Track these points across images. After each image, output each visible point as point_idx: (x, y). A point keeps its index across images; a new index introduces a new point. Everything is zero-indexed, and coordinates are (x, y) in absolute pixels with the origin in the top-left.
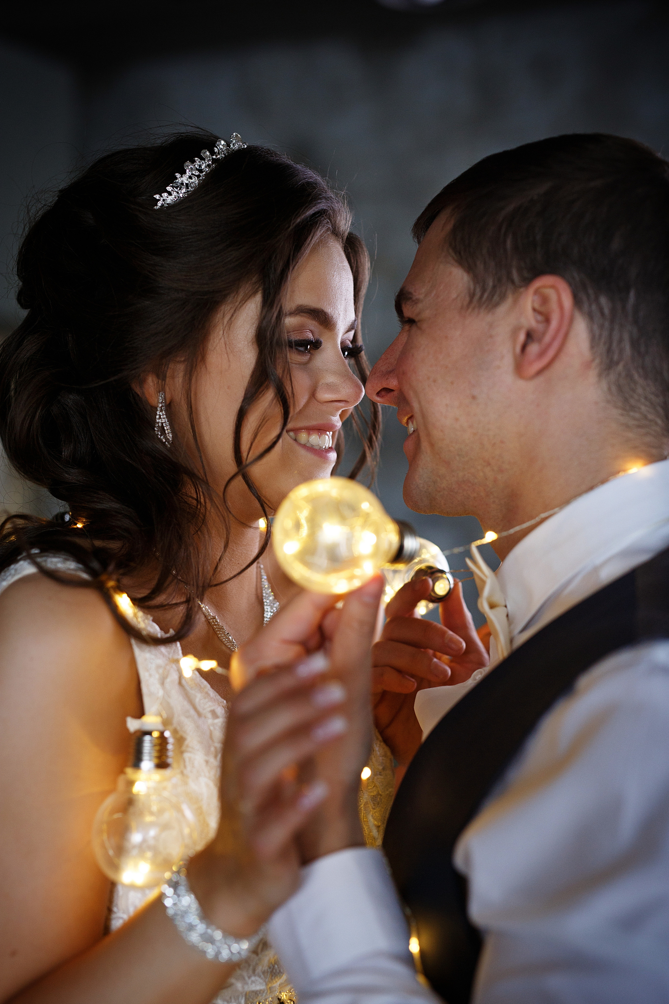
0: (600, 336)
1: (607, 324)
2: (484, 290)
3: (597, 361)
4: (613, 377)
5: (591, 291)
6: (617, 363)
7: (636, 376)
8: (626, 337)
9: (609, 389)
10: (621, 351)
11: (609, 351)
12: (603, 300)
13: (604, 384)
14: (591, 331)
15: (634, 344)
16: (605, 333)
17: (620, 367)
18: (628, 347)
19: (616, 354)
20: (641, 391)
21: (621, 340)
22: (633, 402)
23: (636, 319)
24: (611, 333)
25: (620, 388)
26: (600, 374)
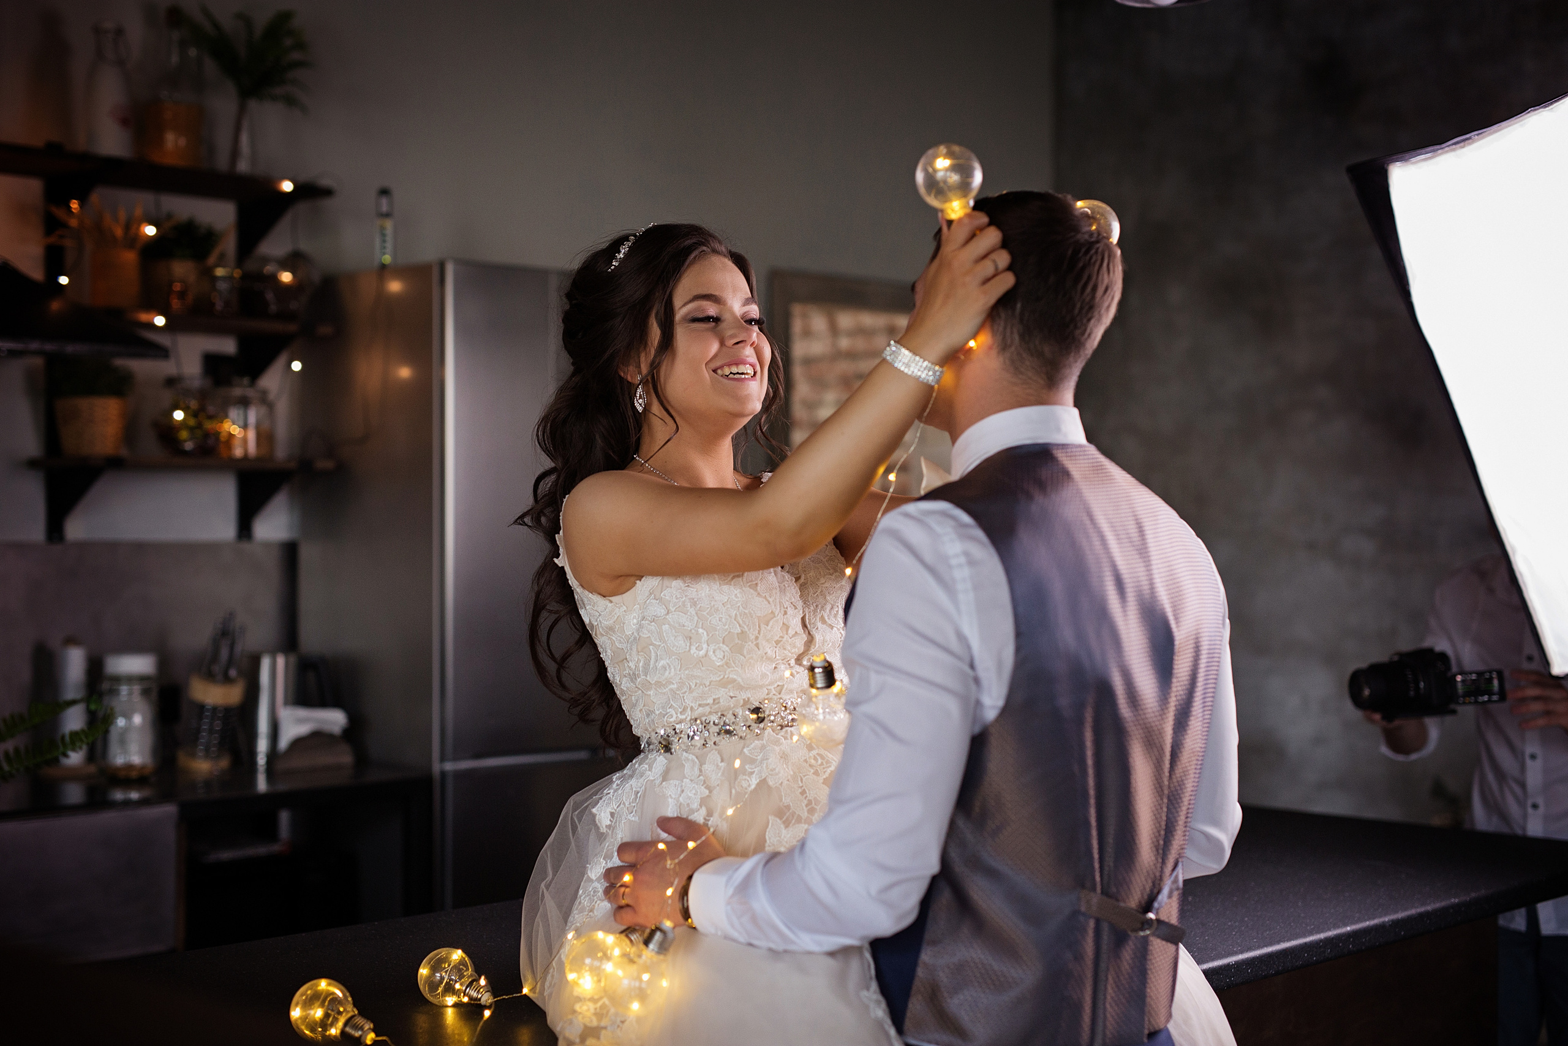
0: (998, 330)
1: (1002, 323)
3: (996, 346)
4: (1008, 355)
6: (1010, 347)
7: (1024, 355)
8: (1015, 330)
9: (1005, 361)
10: (1012, 340)
11: (1004, 338)
12: (1000, 309)
13: (1002, 359)
14: (992, 327)
15: (1022, 336)
16: (1001, 329)
17: (1013, 348)
18: (1016, 337)
19: (1009, 342)
20: (1028, 363)
21: (1012, 333)
22: (1022, 370)
23: (1021, 320)
24: (1005, 328)
25: (1012, 361)
26: (998, 353)
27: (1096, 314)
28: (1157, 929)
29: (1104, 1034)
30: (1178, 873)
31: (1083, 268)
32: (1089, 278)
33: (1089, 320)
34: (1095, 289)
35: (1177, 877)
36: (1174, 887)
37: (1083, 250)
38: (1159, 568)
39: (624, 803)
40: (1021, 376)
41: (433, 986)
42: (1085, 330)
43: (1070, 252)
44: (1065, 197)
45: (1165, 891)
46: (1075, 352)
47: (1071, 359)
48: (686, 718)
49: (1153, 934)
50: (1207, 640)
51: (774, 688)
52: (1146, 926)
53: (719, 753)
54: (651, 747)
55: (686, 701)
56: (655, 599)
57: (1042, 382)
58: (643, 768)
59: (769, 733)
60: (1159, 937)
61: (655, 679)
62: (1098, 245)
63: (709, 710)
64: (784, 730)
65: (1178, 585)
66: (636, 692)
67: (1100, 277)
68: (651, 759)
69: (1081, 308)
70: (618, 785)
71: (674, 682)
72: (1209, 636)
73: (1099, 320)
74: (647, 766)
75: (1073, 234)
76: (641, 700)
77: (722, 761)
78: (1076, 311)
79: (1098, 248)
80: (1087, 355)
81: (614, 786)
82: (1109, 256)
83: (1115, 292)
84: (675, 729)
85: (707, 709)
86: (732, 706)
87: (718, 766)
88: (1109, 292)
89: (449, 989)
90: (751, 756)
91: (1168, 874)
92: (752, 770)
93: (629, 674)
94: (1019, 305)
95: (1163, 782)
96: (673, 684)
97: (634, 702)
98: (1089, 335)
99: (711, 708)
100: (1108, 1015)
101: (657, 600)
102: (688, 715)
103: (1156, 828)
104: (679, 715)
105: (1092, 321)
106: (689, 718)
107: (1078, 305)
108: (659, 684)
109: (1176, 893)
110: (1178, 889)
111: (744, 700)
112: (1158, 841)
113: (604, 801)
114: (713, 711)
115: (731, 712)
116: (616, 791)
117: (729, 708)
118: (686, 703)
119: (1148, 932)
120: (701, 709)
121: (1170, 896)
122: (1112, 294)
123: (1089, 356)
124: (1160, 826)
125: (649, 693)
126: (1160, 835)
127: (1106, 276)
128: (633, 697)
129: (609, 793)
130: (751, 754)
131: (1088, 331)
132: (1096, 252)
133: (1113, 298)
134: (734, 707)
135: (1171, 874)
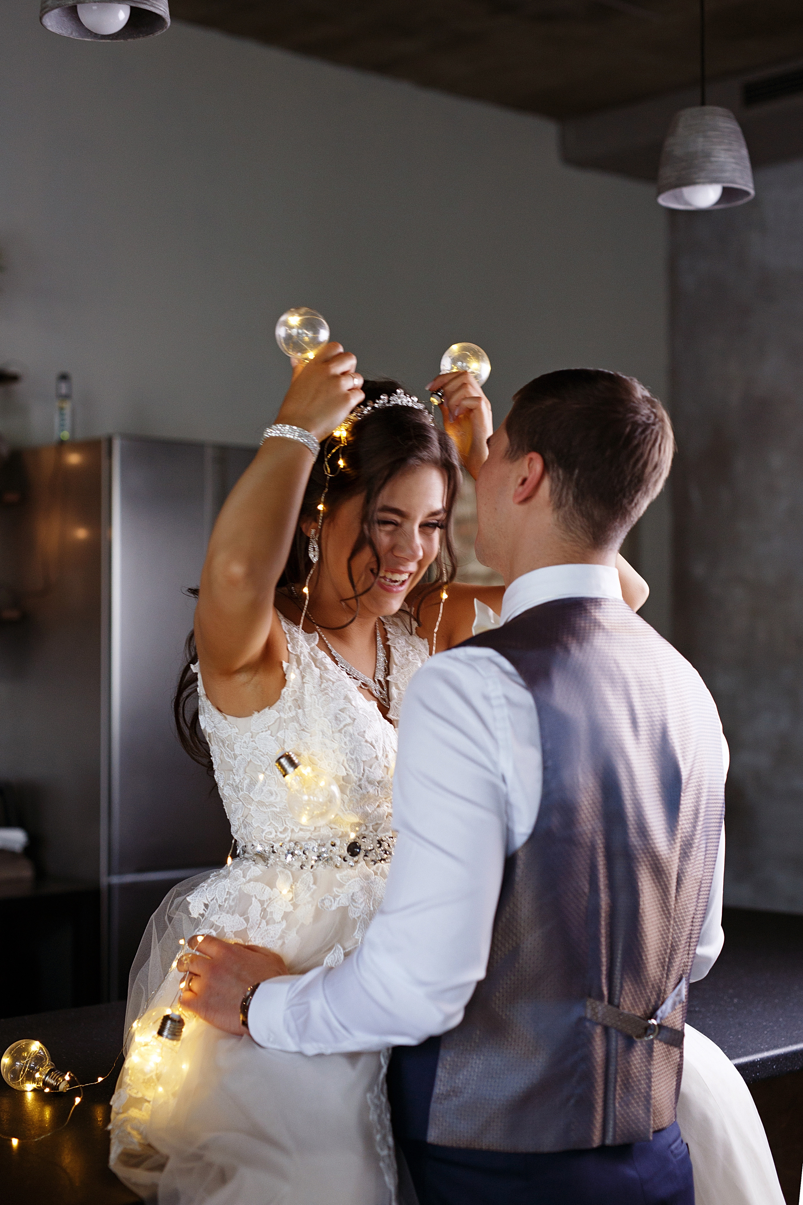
0: (555, 490)
1: (560, 485)
2: (512, 451)
3: (552, 502)
4: (561, 513)
5: (556, 466)
6: (564, 506)
7: (576, 515)
8: (570, 492)
9: (558, 518)
10: (567, 501)
11: (560, 498)
12: (561, 472)
13: (556, 516)
14: (551, 486)
15: (576, 499)
16: (558, 489)
17: (566, 508)
18: (571, 499)
19: (564, 501)
20: (578, 523)
21: (567, 494)
22: (572, 528)
23: (577, 485)
24: (562, 489)
25: (565, 519)
26: (553, 510)
27: (644, 488)
28: (659, 1034)
29: (615, 1131)
30: (681, 987)
31: (638, 446)
32: (642, 455)
33: (637, 492)
34: (645, 465)
35: (680, 990)
36: (678, 999)
37: (640, 430)
38: (673, 714)
39: (216, 899)
40: (570, 534)
41: (15, 1074)
42: (632, 500)
43: (628, 429)
44: (631, 379)
45: (669, 1003)
46: (621, 519)
47: (617, 524)
48: (286, 838)
49: (656, 1038)
50: (707, 780)
51: (372, 826)
52: (649, 1032)
53: (313, 875)
54: (246, 855)
55: (287, 823)
56: (271, 735)
57: (588, 541)
58: (237, 873)
59: (362, 865)
60: (660, 1041)
61: (259, 798)
62: (653, 427)
63: (310, 835)
64: (377, 865)
65: (688, 729)
66: (237, 802)
67: (651, 456)
68: (245, 865)
69: (631, 481)
70: (212, 881)
71: (278, 807)
72: (709, 776)
73: (646, 492)
74: (241, 872)
75: (632, 415)
76: (240, 811)
77: (315, 883)
78: (626, 483)
79: (653, 430)
80: (632, 522)
81: (209, 881)
82: (662, 437)
83: (663, 470)
84: (273, 847)
85: (308, 835)
86: (331, 835)
87: (309, 887)
88: (658, 469)
89: (30, 1077)
90: (341, 881)
91: (671, 988)
92: (339, 894)
93: (232, 785)
94: (577, 471)
95: (670, 905)
96: (276, 808)
97: (234, 810)
98: (636, 505)
99: (311, 834)
100: (617, 1113)
101: (273, 736)
102: (287, 836)
103: (663, 946)
104: (278, 834)
105: (639, 494)
106: (288, 839)
107: (629, 478)
108: (261, 803)
109: (679, 1006)
110: (681, 1002)
111: (342, 832)
112: (664, 958)
113: (199, 892)
114: (313, 837)
115: (330, 842)
116: (210, 885)
117: (328, 838)
118: (287, 825)
119: (651, 1037)
120: (301, 832)
121: (673, 1008)
122: (661, 471)
123: (634, 523)
124: (667, 945)
125: (249, 806)
126: (666, 953)
127: (657, 455)
128: (233, 805)
129: (203, 886)
130: (342, 879)
131: (635, 501)
132: (651, 433)
133: (660, 475)
134: (332, 837)
135: (674, 988)
